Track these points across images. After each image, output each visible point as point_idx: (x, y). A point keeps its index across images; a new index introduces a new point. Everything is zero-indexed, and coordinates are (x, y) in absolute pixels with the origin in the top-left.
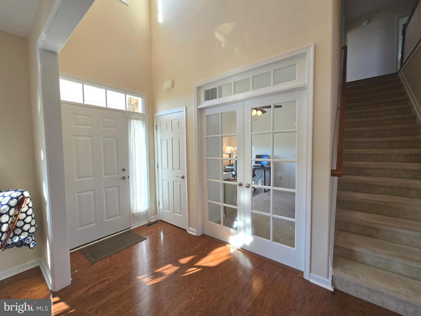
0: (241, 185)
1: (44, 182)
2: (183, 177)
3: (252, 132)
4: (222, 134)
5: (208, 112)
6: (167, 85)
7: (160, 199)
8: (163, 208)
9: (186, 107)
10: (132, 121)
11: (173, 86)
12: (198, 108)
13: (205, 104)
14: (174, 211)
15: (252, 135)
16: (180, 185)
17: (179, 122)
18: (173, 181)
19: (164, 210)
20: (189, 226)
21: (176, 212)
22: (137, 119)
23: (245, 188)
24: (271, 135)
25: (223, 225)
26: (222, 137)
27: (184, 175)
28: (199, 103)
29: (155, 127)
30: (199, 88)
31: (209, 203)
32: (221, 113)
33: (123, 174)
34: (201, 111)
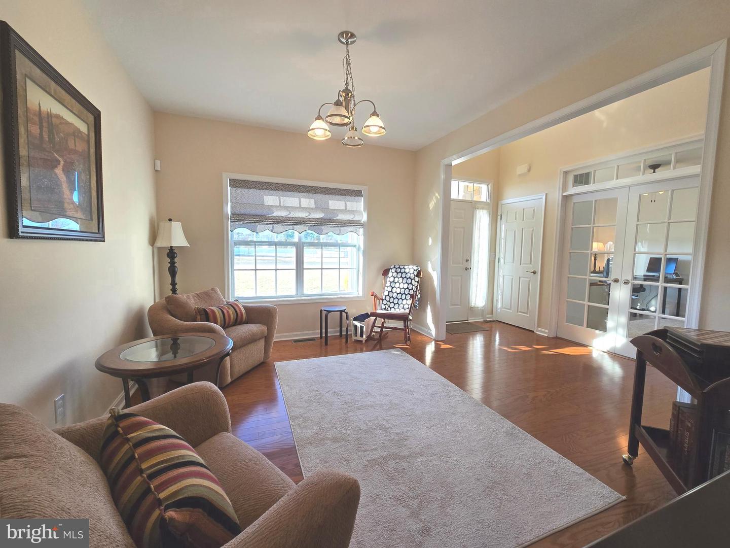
0: (616, 281)
1: (429, 262)
2: (534, 273)
3: (638, 221)
4: (594, 224)
5: (575, 200)
6: (521, 169)
7: (498, 297)
8: (502, 307)
9: (546, 194)
10: (478, 211)
11: (529, 170)
12: (563, 195)
13: (572, 190)
14: (518, 310)
15: (637, 225)
16: (529, 281)
17: (534, 210)
18: (520, 278)
19: (503, 309)
20: (539, 326)
21: (520, 312)
22: (483, 208)
23: (622, 284)
24: (666, 225)
25: (586, 326)
26: (593, 227)
27: (536, 270)
28: (565, 188)
29: (499, 217)
30: (566, 173)
31: (567, 301)
32: (596, 201)
33: (466, 265)
34: (566, 198)
